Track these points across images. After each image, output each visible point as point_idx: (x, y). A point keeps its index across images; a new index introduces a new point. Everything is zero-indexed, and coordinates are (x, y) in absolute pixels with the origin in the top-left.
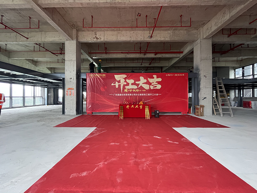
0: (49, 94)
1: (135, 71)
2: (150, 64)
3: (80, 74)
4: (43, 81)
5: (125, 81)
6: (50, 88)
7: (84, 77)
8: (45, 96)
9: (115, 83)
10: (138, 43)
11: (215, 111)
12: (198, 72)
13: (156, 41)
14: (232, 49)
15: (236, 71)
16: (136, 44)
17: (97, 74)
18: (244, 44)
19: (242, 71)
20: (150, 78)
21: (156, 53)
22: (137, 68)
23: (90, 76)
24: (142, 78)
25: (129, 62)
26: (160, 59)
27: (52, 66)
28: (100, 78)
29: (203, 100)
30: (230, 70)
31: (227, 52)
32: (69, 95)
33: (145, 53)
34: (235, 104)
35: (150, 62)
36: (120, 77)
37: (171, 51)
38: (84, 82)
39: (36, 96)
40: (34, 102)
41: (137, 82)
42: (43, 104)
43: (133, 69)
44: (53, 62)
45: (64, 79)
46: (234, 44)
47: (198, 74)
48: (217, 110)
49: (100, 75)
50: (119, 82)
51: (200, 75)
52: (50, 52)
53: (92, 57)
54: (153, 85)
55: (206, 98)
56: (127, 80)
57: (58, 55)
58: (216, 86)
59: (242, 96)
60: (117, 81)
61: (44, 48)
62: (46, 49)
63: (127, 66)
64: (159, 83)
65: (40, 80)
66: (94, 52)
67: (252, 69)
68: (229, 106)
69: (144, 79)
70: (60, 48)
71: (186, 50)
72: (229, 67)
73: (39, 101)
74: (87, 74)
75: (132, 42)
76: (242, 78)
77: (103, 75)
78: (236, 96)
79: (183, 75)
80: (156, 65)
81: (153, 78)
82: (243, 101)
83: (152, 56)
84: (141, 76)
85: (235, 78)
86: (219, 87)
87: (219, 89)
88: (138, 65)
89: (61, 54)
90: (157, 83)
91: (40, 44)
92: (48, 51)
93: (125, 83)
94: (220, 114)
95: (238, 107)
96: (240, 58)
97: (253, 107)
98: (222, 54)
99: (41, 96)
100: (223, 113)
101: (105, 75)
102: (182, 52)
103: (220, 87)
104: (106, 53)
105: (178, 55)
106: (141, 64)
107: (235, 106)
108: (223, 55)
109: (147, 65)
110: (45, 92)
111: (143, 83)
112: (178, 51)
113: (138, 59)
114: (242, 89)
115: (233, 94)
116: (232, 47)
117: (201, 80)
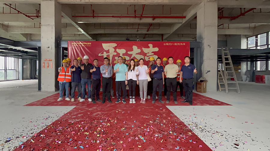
0: (24, 67)
1: (131, 39)
2: (148, 31)
3: (60, 42)
4: (15, 50)
5: (115, 51)
6: (26, 59)
7: (66, 46)
8: (20, 69)
9: (103, 53)
10: (132, 5)
11: (220, 86)
12: (202, 41)
13: (152, 3)
14: (242, 14)
15: (248, 40)
16: (130, 6)
17: (81, 42)
18: (255, 9)
19: (256, 40)
20: (144, 48)
21: (154, 18)
22: (133, 36)
23: (72, 45)
24: (135, 48)
25: (123, 28)
26: (159, 25)
27: (28, 31)
28: (85, 47)
29: (206, 73)
30: (242, 38)
31: (237, 17)
32: (46, 67)
33: (141, 17)
34: (247, 78)
35: (148, 28)
36: (109, 46)
37: (172, 15)
38: (65, 51)
39: (8, 69)
40: (6, 76)
41: (129, 53)
42: (17, 79)
43: (128, 36)
44: (28, 27)
45: (40, 48)
46: (245, 8)
47: (201, 43)
48: (223, 86)
49: (84, 43)
50: (108, 52)
51: (203, 44)
52: (24, 14)
53: (76, 21)
54: (148, 56)
55: (209, 71)
56: (117, 50)
57: (34, 18)
58: (222, 57)
59: (254, 69)
60: (106, 51)
61: (15, 9)
62: (19, 11)
63: (120, 32)
64: (155, 53)
65: (11, 49)
66: (80, 15)
67: (266, 37)
68: (235, 80)
69: (138, 49)
70: (36, 10)
71: (189, 15)
72: (241, 35)
73: (11, 75)
74: (69, 41)
75: (124, 4)
76: (255, 48)
77: (89, 44)
78: (248, 70)
79: (184, 44)
80: (155, 32)
81: (149, 47)
82: (256, 75)
83: (150, 21)
84: (134, 45)
85: (248, 48)
86: (225, 58)
87: (225, 60)
88: (134, 31)
89: (38, 17)
90: (153, 54)
91: (11, 5)
92: (21, 13)
93: (115, 54)
94: (225, 90)
95: (249, 81)
96: (253, 25)
97: (266, 82)
98: (231, 20)
99: (14, 69)
100: (228, 89)
101: (90, 44)
102: (185, 17)
103: (227, 59)
104: (93, 17)
105: (180, 20)
106: (138, 31)
107: (247, 81)
108: (233, 21)
109: (144, 32)
110: (19, 64)
111: (136, 54)
112: (181, 15)
113: (133, 24)
114: (254, 61)
115: (244, 67)
116: (243, 12)
117: (204, 50)
